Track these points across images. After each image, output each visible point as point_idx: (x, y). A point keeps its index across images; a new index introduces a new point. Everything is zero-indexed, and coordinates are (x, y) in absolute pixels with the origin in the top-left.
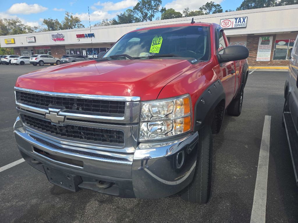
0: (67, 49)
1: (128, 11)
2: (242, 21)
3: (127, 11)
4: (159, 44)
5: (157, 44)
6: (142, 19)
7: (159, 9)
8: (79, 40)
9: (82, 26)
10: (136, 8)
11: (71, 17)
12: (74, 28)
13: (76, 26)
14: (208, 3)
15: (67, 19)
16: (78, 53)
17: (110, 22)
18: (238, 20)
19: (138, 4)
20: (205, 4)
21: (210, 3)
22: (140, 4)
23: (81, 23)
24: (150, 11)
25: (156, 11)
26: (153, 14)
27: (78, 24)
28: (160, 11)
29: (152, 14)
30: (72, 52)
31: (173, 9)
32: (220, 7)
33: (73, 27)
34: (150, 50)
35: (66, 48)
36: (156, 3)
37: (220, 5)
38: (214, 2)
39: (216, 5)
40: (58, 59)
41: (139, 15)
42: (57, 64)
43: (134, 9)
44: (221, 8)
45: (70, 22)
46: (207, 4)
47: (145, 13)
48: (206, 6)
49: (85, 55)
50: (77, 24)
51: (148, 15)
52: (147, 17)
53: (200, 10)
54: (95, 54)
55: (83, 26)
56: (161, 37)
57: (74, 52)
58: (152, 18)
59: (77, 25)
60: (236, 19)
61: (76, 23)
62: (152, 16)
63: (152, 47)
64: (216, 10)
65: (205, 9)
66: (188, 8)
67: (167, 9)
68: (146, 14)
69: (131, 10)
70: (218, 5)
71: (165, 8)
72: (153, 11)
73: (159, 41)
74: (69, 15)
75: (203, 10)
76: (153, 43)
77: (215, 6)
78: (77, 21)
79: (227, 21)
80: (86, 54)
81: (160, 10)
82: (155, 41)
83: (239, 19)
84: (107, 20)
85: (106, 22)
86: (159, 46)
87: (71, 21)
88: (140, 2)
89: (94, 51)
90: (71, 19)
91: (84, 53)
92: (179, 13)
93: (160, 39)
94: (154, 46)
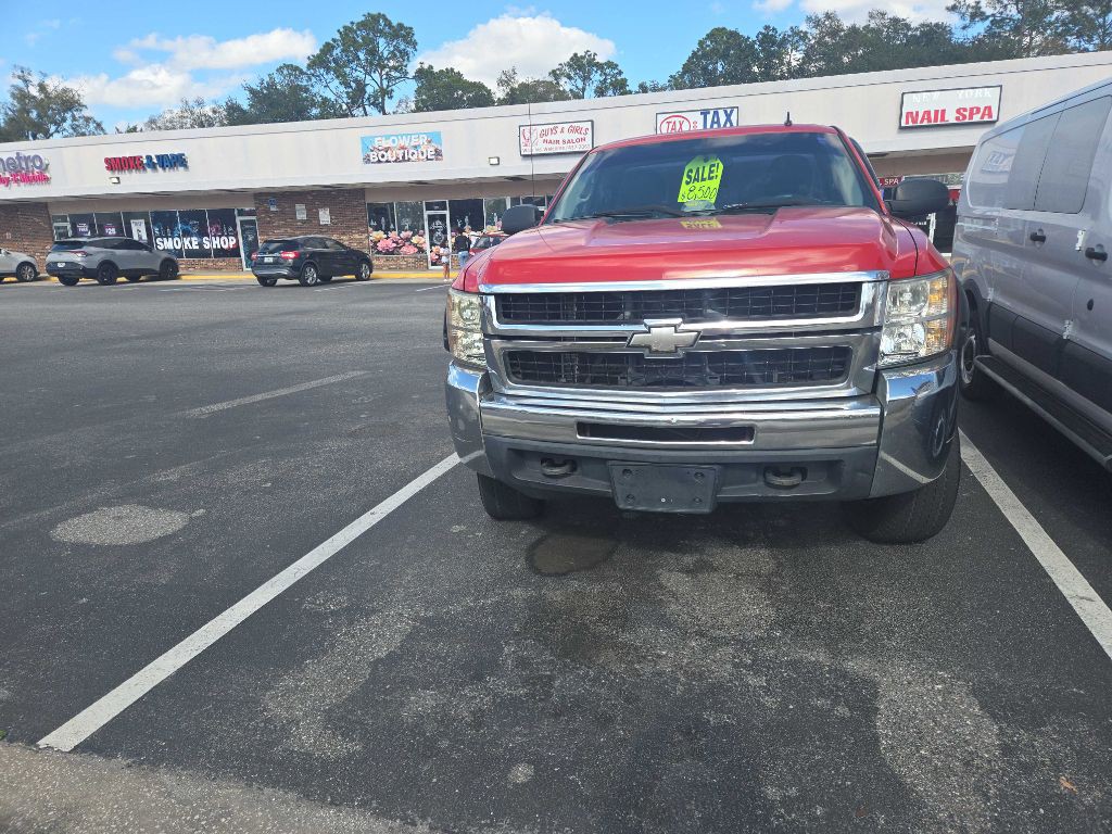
0: (59, 217)
1: (285, 72)
2: (722, 122)
3: (280, 70)
4: (710, 178)
5: (703, 180)
6: (347, 104)
7: (408, 69)
8: (118, 178)
9: (92, 126)
10: (319, 61)
11: (42, 88)
12: (57, 131)
13: (66, 125)
14: (575, 55)
15: (22, 96)
16: (112, 231)
17: (214, 112)
18: (709, 117)
19: (328, 48)
20: (566, 58)
21: (583, 57)
22: (333, 47)
23: (86, 113)
24: (376, 76)
25: (398, 75)
26: (388, 86)
27: (73, 116)
28: (414, 78)
29: (385, 86)
30: (83, 228)
31: (456, 71)
32: (616, 71)
33: (53, 128)
34: (680, 196)
35: (54, 212)
36: (395, 47)
37: (617, 66)
38: (595, 54)
39: (606, 64)
40: (24, 257)
41: (330, 88)
42: (21, 279)
43: (309, 67)
44: (620, 73)
45: (36, 108)
46: (572, 59)
47: (356, 81)
48: (570, 66)
49: (145, 237)
50: (68, 115)
51: (369, 90)
52: (366, 96)
53: (551, 79)
54: (187, 234)
55: (99, 125)
56: (719, 161)
57: (91, 227)
58: (383, 100)
59: (69, 122)
60: (705, 113)
61: (65, 111)
62: (385, 92)
63: (684, 188)
64: (605, 79)
65: (570, 78)
66: (513, 70)
67: (436, 70)
68: (361, 87)
69: (297, 68)
70: (611, 65)
71: (431, 67)
72: (387, 74)
73: (711, 172)
74: (30, 78)
75: (563, 80)
76: (689, 177)
77: (600, 66)
78: (69, 103)
79: (677, 120)
80: (149, 234)
81: (412, 73)
82: (694, 171)
83: (712, 112)
84: (200, 103)
85: (197, 110)
86: (716, 184)
87: (39, 105)
88: (334, 40)
89: (183, 222)
90: (43, 96)
91: (139, 231)
92: (479, 87)
93: (714, 165)
94: (691, 185)
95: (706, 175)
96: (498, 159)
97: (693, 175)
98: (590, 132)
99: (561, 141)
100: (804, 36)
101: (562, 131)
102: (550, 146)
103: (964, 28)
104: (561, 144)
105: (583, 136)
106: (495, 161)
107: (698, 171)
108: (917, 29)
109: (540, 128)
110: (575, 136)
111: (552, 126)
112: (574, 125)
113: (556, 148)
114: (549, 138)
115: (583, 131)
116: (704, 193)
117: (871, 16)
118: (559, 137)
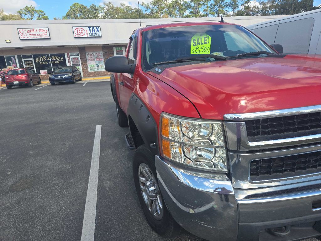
2: (96, 31)
4: (205, 43)
5: (202, 44)
14: (27, 7)
21: (30, 8)
34: (191, 51)
39: (39, 11)
46: (25, 8)
53: (18, 14)
56: (208, 36)
60: (90, 28)
63: (193, 47)
64: (39, 16)
65: (26, 14)
70: (41, 11)
73: (205, 40)
76: (194, 43)
77: (37, 11)
79: (80, 29)
82: (196, 40)
83: (92, 28)
86: (208, 45)
93: (206, 37)
94: (196, 46)
95: (203, 42)
96: (10, 40)
97: (196, 42)
98: (48, 32)
99: (36, 35)
100: (103, 9)
101: (36, 31)
102: (32, 36)
103: (146, 11)
104: (37, 36)
105: (45, 33)
106: (8, 41)
107: (198, 40)
108: (134, 10)
109: (27, 30)
110: (42, 33)
111: (32, 29)
112: (41, 29)
113: (34, 37)
114: (31, 33)
115: (45, 31)
116: (204, 50)
117: (121, 5)
118: (35, 33)
